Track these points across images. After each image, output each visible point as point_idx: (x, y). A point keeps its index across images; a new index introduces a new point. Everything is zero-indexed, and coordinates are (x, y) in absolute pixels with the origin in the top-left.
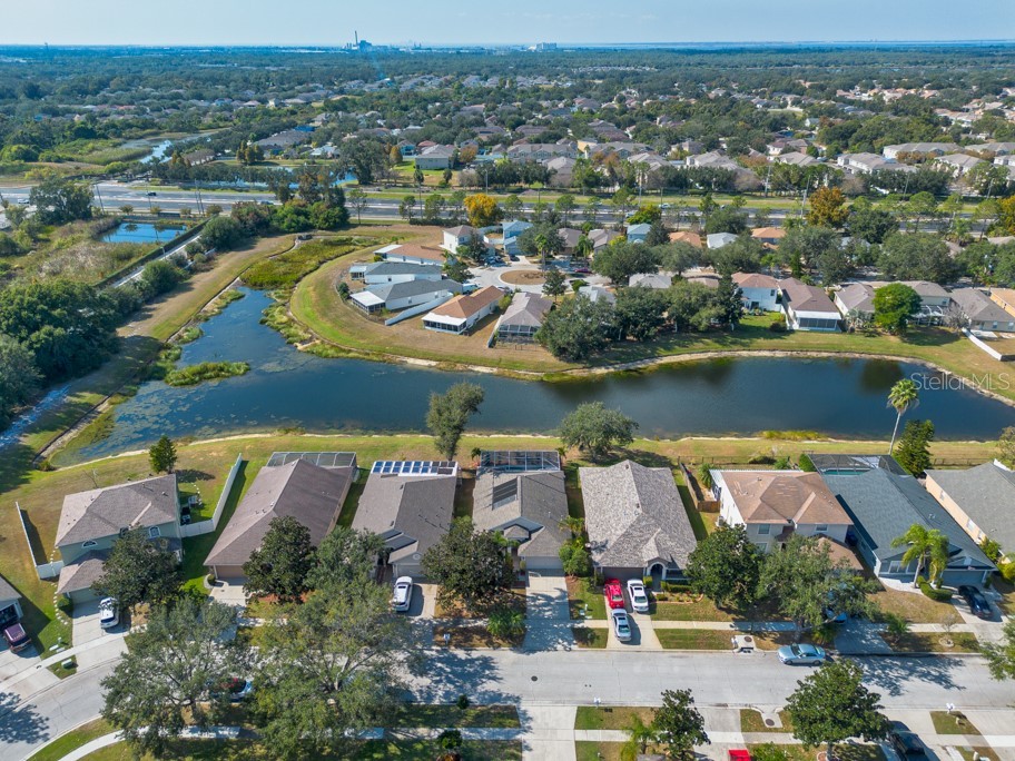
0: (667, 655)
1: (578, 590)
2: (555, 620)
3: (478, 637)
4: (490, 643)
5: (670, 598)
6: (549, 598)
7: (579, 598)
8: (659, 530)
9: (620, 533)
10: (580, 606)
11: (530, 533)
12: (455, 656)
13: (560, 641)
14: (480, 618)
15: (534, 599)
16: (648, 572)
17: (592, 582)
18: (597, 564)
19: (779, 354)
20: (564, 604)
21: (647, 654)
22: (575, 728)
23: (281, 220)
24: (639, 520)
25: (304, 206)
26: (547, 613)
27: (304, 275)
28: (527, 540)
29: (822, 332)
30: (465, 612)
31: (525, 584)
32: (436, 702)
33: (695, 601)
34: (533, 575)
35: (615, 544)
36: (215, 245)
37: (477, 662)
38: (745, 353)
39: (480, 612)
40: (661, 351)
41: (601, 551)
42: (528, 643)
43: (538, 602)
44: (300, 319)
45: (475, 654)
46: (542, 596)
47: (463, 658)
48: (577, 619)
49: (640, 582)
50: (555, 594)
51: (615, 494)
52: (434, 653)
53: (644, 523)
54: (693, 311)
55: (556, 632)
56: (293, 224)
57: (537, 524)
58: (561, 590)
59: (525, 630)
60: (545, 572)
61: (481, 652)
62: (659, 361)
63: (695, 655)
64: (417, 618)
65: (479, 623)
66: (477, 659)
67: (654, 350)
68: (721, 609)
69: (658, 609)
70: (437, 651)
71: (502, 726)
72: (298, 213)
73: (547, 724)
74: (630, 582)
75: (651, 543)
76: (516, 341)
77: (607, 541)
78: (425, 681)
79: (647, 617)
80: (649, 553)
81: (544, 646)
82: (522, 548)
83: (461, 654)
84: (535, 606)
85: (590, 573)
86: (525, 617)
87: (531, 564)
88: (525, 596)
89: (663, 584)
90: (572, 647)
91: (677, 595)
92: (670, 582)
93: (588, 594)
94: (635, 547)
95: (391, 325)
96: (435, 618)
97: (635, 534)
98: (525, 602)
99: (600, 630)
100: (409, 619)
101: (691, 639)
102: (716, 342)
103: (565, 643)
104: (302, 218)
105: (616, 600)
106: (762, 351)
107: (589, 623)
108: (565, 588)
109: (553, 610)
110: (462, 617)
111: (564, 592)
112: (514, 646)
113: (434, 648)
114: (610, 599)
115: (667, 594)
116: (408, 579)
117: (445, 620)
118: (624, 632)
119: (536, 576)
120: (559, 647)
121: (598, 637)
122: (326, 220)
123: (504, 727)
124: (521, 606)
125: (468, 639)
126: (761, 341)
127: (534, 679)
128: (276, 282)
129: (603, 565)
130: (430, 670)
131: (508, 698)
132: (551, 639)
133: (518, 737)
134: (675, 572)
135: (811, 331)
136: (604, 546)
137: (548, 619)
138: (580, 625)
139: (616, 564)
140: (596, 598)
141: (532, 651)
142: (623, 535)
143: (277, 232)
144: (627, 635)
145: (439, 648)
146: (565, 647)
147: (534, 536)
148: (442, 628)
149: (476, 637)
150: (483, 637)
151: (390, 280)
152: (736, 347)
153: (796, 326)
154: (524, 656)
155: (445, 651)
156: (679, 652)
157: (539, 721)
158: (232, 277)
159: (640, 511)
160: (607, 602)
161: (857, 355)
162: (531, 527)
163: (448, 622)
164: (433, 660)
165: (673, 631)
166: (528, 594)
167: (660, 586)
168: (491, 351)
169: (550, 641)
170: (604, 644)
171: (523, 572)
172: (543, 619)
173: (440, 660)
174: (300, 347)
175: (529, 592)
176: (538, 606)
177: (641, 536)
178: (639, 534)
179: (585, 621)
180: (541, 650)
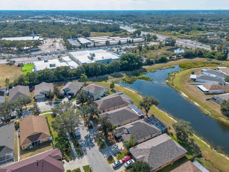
1: (124, 152)
2: (112, 151)
4: (98, 144)
6: (117, 148)
7: (122, 153)
8: (148, 155)
9: (141, 148)
10: (119, 154)
11: (128, 133)
12: (92, 141)
13: (106, 155)
15: (115, 145)
18: (129, 149)
20: (118, 151)
22: (83, 167)
23: (206, 54)
24: (147, 149)
25: (216, 52)
26: (113, 149)
28: (126, 134)
31: (118, 142)
32: (80, 143)
34: (122, 142)
37: (92, 144)
45: (95, 143)
46: (117, 146)
50: (120, 148)
52: (91, 137)
55: (108, 153)
56: (209, 56)
57: (130, 133)
59: (105, 148)
71: (78, 154)
72: (212, 54)
73: (82, 161)
77: (137, 148)
78: (84, 139)
84: (114, 146)
86: (109, 146)
88: (115, 143)
90: (106, 158)
93: (124, 154)
94: (139, 154)
95: (191, 84)
98: (114, 144)
99: (114, 161)
108: (123, 149)
109: (115, 150)
111: (121, 150)
112: (100, 148)
113: (93, 137)
120: (104, 155)
121: (112, 161)
122: (218, 57)
123: (78, 155)
124: (112, 144)
127: (93, 155)
130: (87, 139)
131: (86, 153)
133: (77, 158)
138: (113, 156)
139: (132, 153)
140: (123, 156)
141: (101, 151)
147: (128, 135)
151: (209, 75)
154: (98, 150)
155: (93, 139)
157: (82, 160)
158: (178, 63)
159: (150, 148)
168: (205, 101)
169: (105, 153)
170: (110, 163)
171: (122, 140)
172: (111, 149)
173: (90, 139)
174: (167, 81)
175: (117, 144)
177: (143, 153)
178: (144, 152)
179: (115, 157)
180: (102, 153)
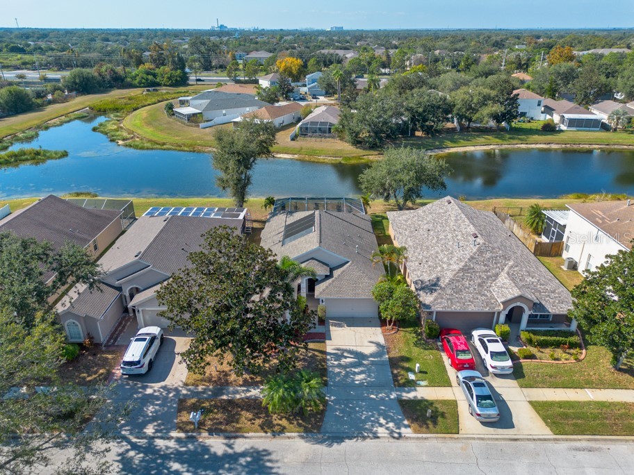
0: (565, 445)
1: (401, 345)
2: (371, 386)
3: (249, 415)
4: (267, 426)
5: (538, 355)
6: (360, 356)
7: (404, 354)
8: (511, 263)
9: (456, 267)
10: (406, 365)
11: (331, 270)
12: (206, 449)
13: (382, 421)
14: (255, 384)
15: (338, 357)
16: (502, 318)
17: (420, 334)
18: (428, 307)
19: (554, 146)
20: (382, 364)
21: (531, 445)
23: (134, 78)
24: (480, 252)
25: (154, 69)
27: (143, 107)
28: (327, 277)
29: (589, 131)
30: (233, 377)
31: (323, 337)
33: (578, 360)
34: (335, 325)
35: (452, 281)
36: (76, 90)
37: (242, 461)
38: (523, 146)
39: (257, 375)
40: (449, 143)
41: (432, 291)
42: (329, 424)
43: (344, 361)
44: (128, 127)
45: (241, 445)
46: (350, 352)
47: (220, 452)
48: (404, 385)
49: (492, 332)
50: (369, 349)
51: (439, 228)
52: (172, 444)
53: (488, 255)
54: (475, 111)
55: (374, 405)
56: (143, 81)
57: (344, 259)
58: (378, 344)
59: (325, 403)
60: (353, 321)
61: (252, 440)
62: (447, 151)
63: (613, 447)
64: (157, 386)
65: (254, 392)
66: (243, 454)
67: (442, 143)
68: (620, 370)
69: (525, 371)
70: (178, 440)
72: (148, 73)
74: (476, 334)
75: (503, 279)
76: (315, 137)
77: (438, 279)
79: (512, 383)
80: (503, 291)
81: (358, 431)
82: (319, 289)
83: (217, 445)
84: (340, 366)
85: (415, 322)
86: (325, 384)
87: (332, 311)
88: (324, 353)
89: (524, 336)
90: (403, 430)
91: (548, 351)
92: (535, 333)
93: (416, 351)
94: (480, 285)
95: (205, 128)
96: (186, 385)
97: (477, 267)
98: (325, 360)
99: (444, 402)
100: (145, 388)
101: (595, 418)
102: (496, 138)
103: (391, 425)
104: (150, 77)
105: (462, 357)
106: (538, 143)
107: (424, 392)
108: (382, 341)
109: (368, 372)
110: (228, 383)
111: (383, 347)
112: (307, 430)
113: (174, 434)
114: (451, 357)
115: (534, 350)
116: (155, 330)
117: (200, 388)
118: (487, 407)
119: (340, 326)
120: (381, 431)
121: (443, 415)
122: (169, 78)
124: (319, 368)
125: (233, 419)
126: (536, 137)
128: (117, 109)
129: (438, 308)
132: (368, 419)
134: (541, 319)
135: (578, 130)
136: (435, 285)
137: (361, 385)
138: (411, 395)
139: (456, 307)
140: (429, 355)
141: (338, 438)
142: (462, 270)
143: (131, 86)
144: (493, 412)
145: (182, 435)
146: (392, 432)
147: (336, 273)
148: (194, 400)
149: (246, 415)
150: (257, 416)
152: (515, 142)
153: (563, 127)
154: (321, 449)
155: (191, 439)
156: (583, 441)
158: (83, 106)
159: (480, 240)
160: (447, 361)
161: (625, 147)
162: (333, 263)
163: (204, 392)
164: (166, 457)
165: (561, 404)
166: (329, 350)
167: (518, 337)
168: (293, 143)
169: (365, 422)
170: (453, 427)
171: (322, 321)
172: (352, 386)
173: (179, 457)
174: (121, 142)
175: (330, 347)
176: (345, 367)
177: (487, 271)
178: (484, 268)
179: (418, 388)
180: (350, 438)
